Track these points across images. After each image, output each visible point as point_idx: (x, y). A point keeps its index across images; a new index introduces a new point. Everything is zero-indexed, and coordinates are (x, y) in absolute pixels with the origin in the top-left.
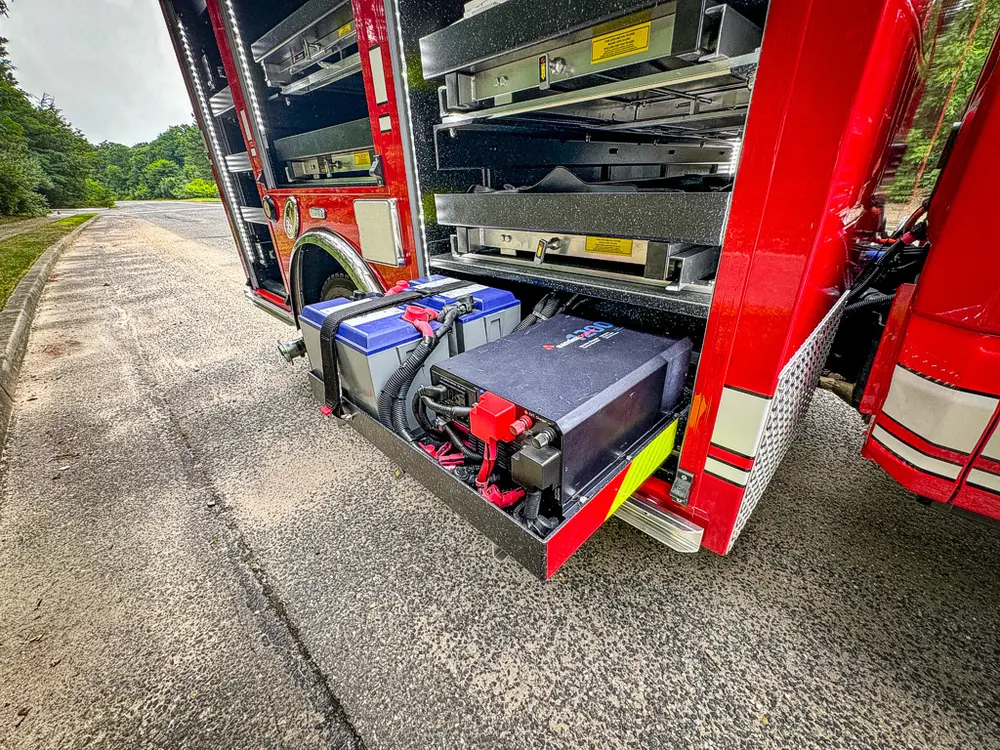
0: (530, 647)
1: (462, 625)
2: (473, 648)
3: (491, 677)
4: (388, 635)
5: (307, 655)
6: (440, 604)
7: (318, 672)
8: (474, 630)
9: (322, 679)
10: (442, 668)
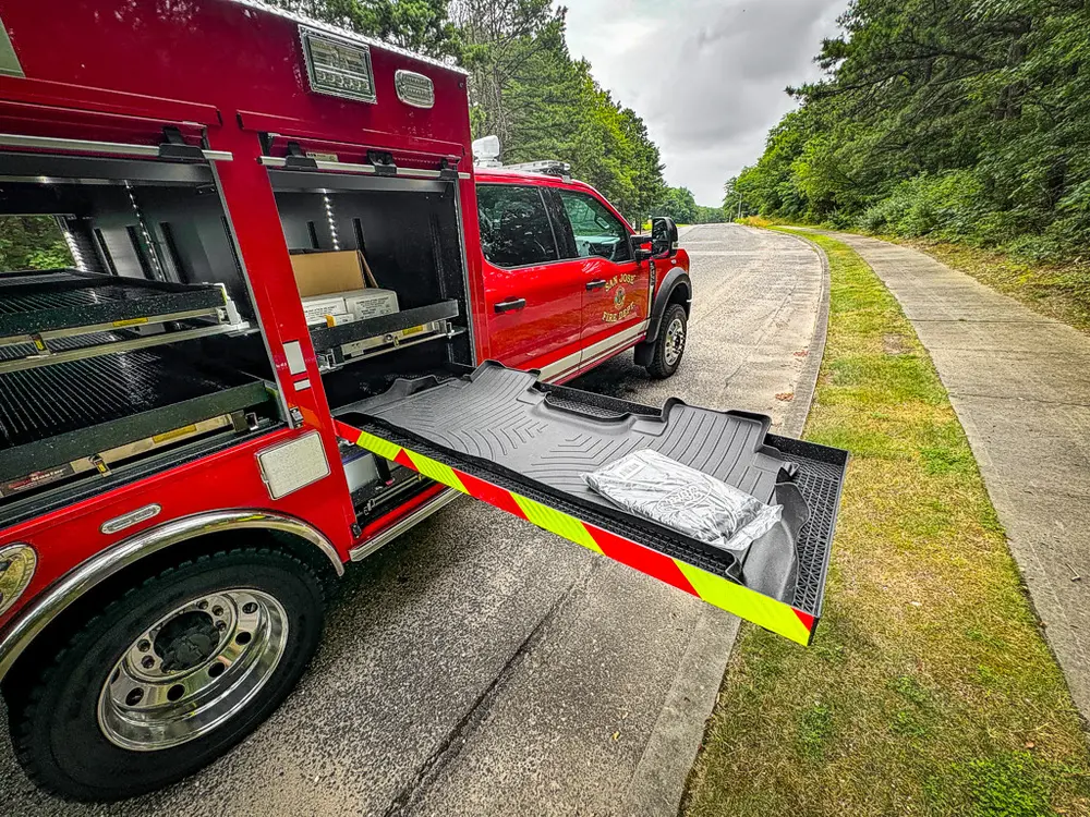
0: (488, 575)
1: (476, 605)
2: (489, 598)
3: (503, 588)
4: (483, 640)
5: (495, 682)
6: (464, 618)
7: (504, 669)
8: (479, 599)
9: (508, 665)
10: (499, 608)
